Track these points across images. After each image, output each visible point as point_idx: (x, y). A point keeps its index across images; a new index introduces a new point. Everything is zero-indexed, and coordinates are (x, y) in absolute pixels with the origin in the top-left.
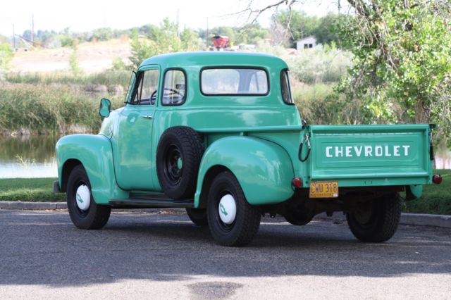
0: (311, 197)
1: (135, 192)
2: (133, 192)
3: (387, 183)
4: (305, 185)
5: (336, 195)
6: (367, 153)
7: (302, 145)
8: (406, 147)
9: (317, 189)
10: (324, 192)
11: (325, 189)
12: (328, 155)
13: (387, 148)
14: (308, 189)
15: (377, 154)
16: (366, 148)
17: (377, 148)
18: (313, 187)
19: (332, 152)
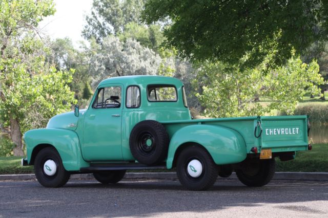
0: (261, 158)
1: (94, 162)
2: (92, 162)
3: (288, 150)
4: (258, 152)
5: (271, 157)
6: (282, 132)
7: (256, 128)
8: (297, 129)
9: (263, 154)
10: (266, 156)
11: (266, 154)
12: (267, 134)
13: (290, 129)
14: (259, 154)
15: (286, 133)
16: (282, 129)
17: (286, 129)
18: (262, 152)
19: (268, 132)
